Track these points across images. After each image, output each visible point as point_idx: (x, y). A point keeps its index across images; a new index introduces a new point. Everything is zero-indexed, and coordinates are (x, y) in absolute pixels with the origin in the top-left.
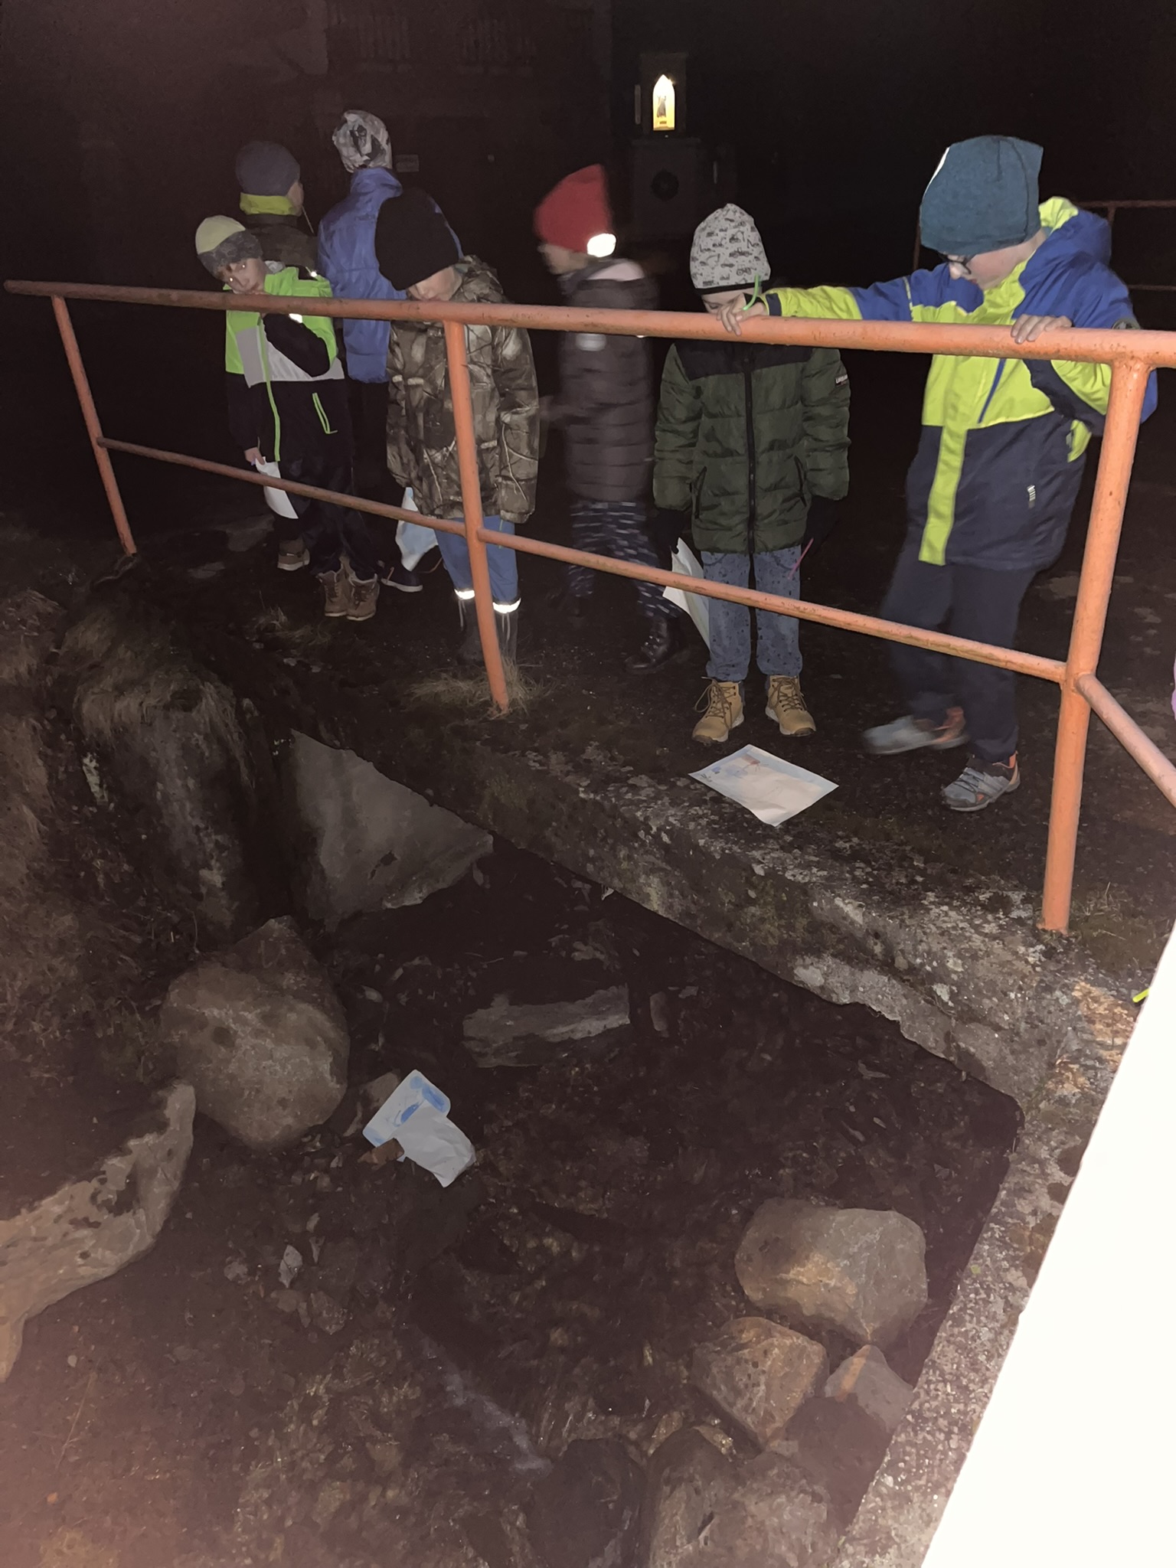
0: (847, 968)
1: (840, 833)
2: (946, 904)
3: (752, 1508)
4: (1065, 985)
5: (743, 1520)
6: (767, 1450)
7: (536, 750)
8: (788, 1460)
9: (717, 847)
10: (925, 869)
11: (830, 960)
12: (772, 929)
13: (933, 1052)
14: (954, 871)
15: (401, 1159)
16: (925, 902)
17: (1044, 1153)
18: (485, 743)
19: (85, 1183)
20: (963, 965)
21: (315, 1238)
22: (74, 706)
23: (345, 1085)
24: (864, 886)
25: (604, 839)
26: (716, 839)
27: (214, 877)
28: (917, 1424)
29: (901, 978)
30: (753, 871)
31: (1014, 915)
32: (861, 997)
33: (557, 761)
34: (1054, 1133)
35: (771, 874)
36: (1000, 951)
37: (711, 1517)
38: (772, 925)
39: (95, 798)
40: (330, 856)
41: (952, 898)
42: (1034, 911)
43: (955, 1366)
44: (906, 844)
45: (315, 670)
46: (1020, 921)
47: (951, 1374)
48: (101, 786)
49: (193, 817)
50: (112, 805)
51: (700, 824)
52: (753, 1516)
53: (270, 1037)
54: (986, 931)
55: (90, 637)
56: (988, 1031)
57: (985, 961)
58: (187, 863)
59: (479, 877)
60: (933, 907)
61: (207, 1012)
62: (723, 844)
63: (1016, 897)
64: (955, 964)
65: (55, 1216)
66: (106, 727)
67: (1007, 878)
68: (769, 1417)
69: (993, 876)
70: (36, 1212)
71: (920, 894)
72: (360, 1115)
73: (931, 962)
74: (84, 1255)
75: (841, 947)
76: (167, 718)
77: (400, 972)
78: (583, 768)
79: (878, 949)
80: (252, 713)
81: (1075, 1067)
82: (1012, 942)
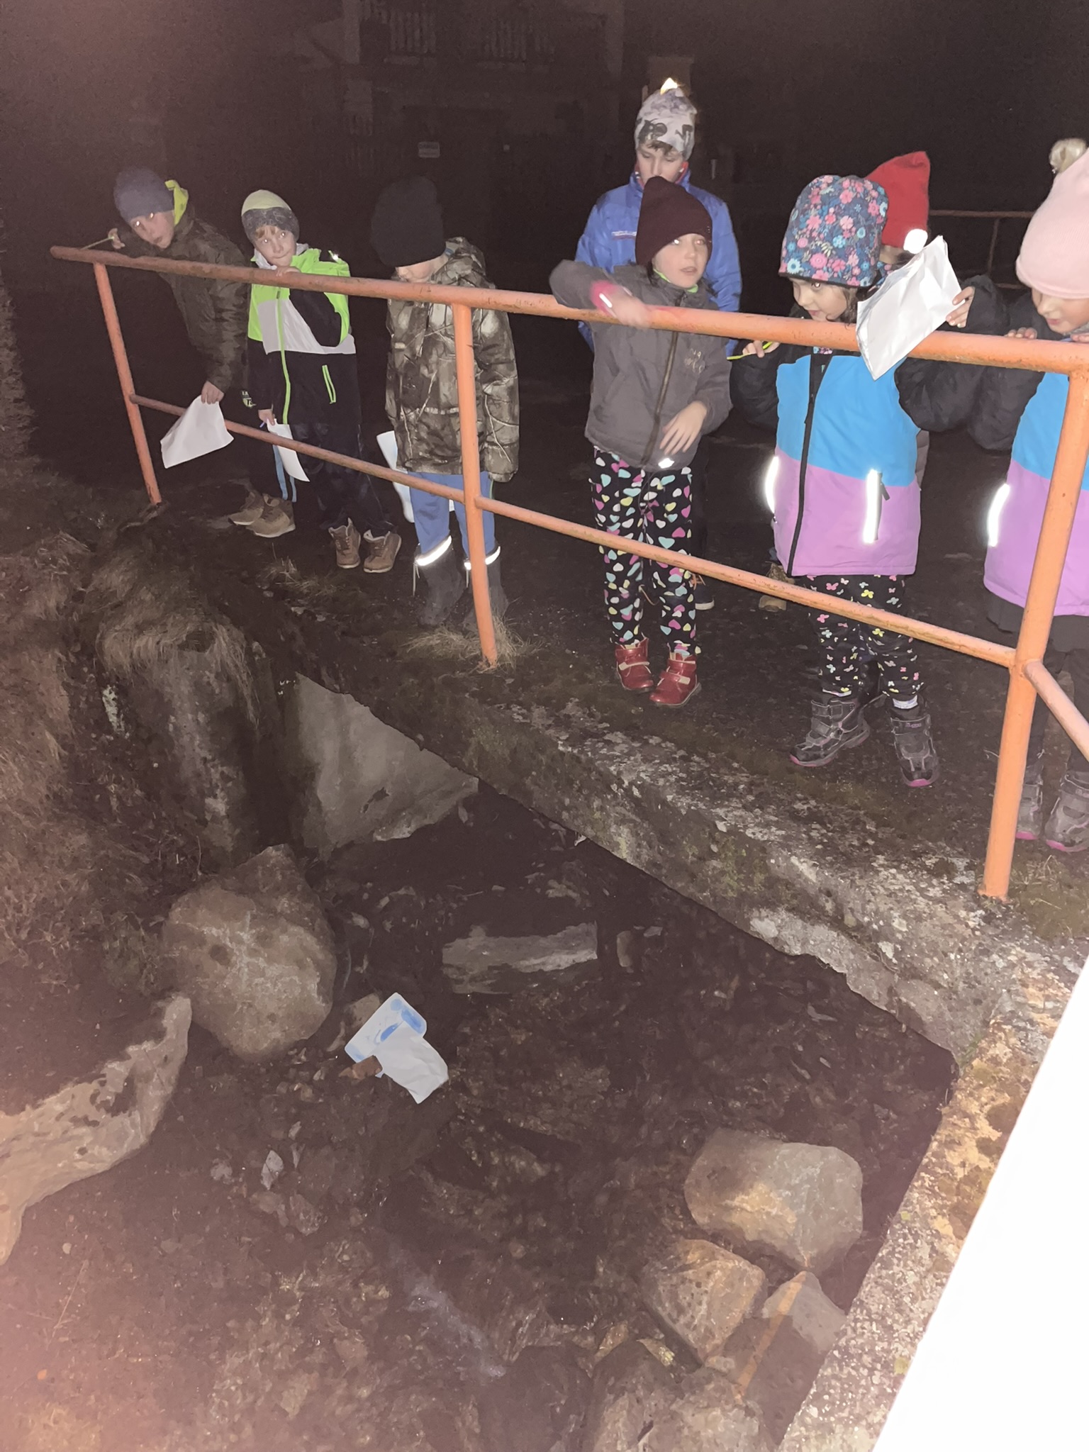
0: (800, 922)
1: (799, 795)
2: (895, 867)
3: (689, 1419)
4: (1002, 950)
5: (680, 1430)
6: (707, 1365)
7: (520, 704)
8: (724, 1375)
9: (684, 803)
10: (877, 833)
11: (784, 914)
12: (732, 883)
13: (876, 1004)
14: (903, 837)
15: (379, 1075)
16: (875, 864)
17: (974, 1108)
18: (473, 695)
19: (85, 1085)
20: (908, 925)
21: (296, 1144)
22: (97, 641)
23: (331, 1004)
24: (819, 847)
25: (579, 790)
26: (683, 795)
27: (219, 805)
28: (843, 1359)
29: (850, 935)
30: (716, 826)
31: (958, 880)
32: (810, 950)
33: (538, 715)
34: (986, 1089)
35: (732, 831)
36: (943, 914)
37: (650, 1426)
38: (732, 878)
39: (112, 727)
40: (327, 790)
41: (900, 862)
42: (976, 878)
43: (881, 1306)
44: (859, 809)
45: (321, 619)
46: (962, 886)
47: (877, 1313)
48: (118, 715)
49: (201, 748)
50: (128, 734)
51: (668, 781)
52: (689, 1427)
53: (263, 957)
54: (931, 894)
55: (115, 578)
56: (928, 988)
57: (928, 923)
58: (193, 790)
59: (464, 816)
60: (882, 869)
61: (205, 930)
62: (689, 801)
63: (961, 863)
64: (900, 924)
65: (56, 1115)
66: (126, 662)
67: (953, 846)
68: (709, 1333)
69: (939, 843)
70: (40, 1109)
71: (870, 856)
72: (343, 1032)
73: (878, 920)
74: (82, 1151)
75: (795, 902)
76: (181, 657)
77: (385, 901)
78: (563, 722)
79: (829, 906)
80: (260, 655)
81: (1008, 1028)
82: (954, 906)
